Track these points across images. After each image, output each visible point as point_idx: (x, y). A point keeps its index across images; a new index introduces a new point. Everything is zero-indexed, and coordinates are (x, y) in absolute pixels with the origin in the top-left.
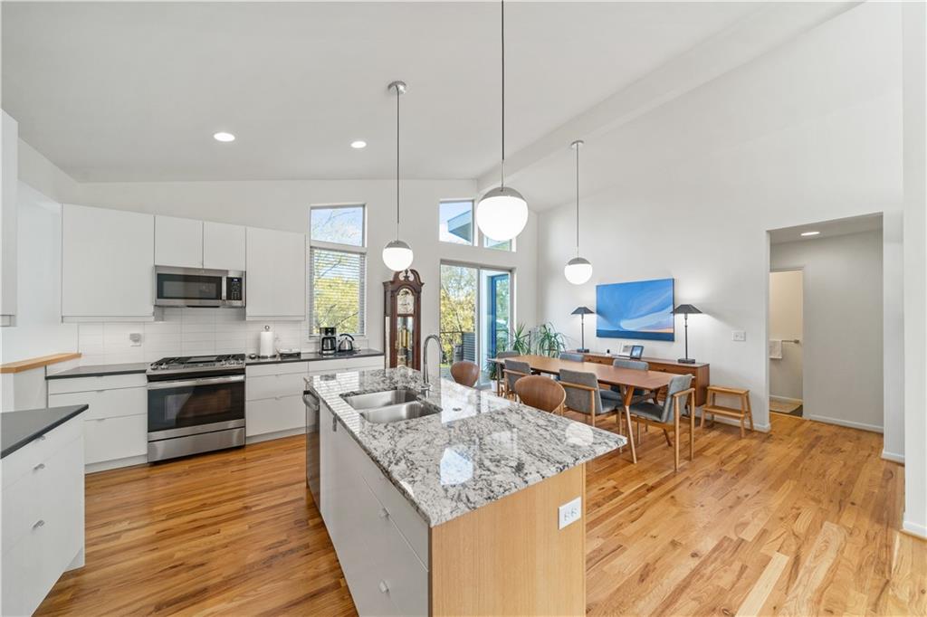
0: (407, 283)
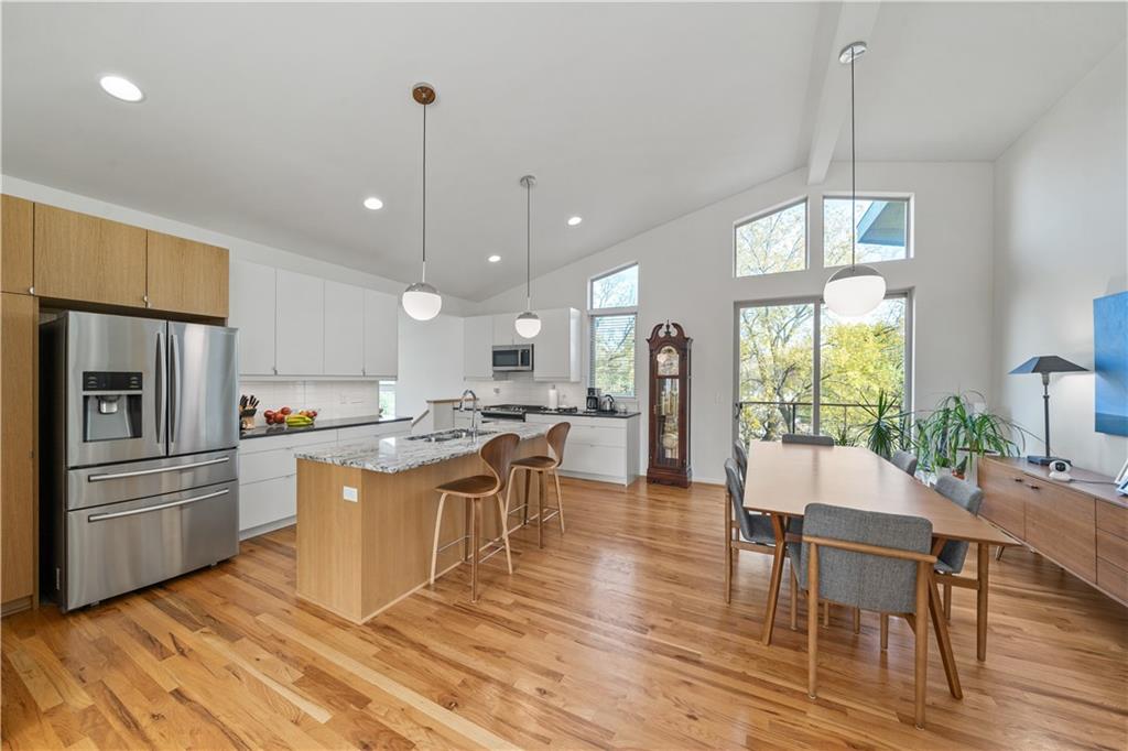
0: (668, 340)
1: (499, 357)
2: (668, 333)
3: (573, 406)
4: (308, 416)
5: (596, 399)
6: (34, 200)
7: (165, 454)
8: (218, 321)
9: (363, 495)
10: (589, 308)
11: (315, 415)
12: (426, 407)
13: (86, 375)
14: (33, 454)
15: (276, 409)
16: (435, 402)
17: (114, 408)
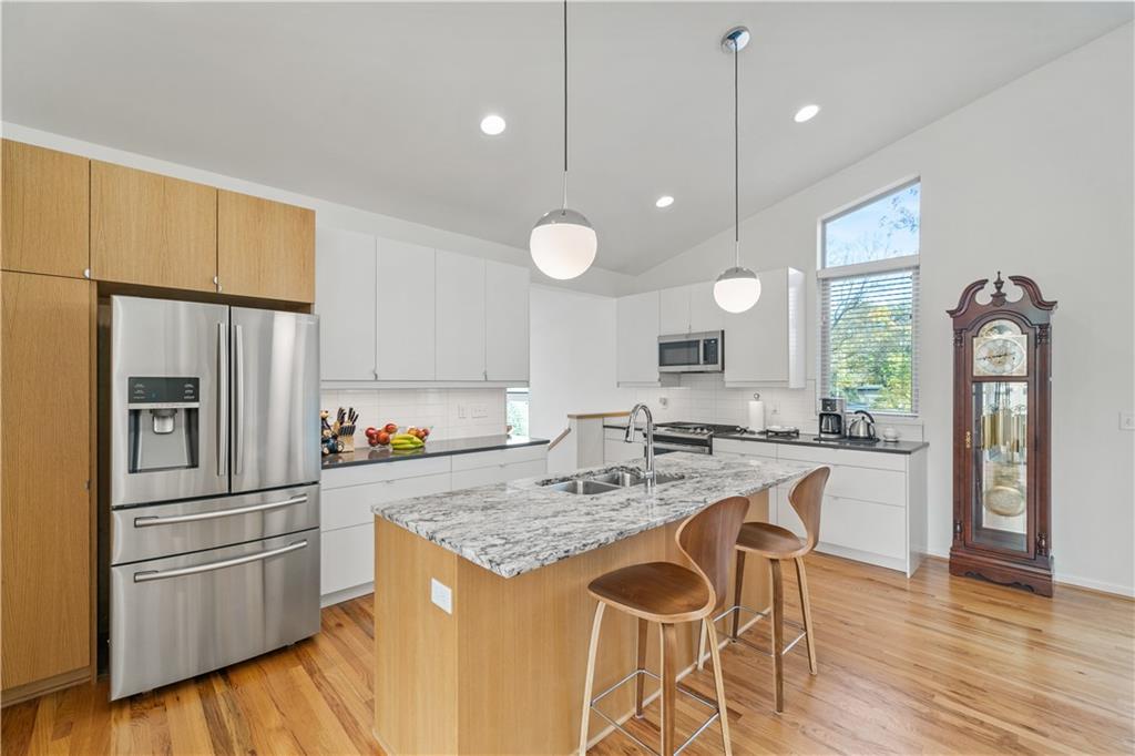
1: (669, 353)
2: (999, 297)
3: (792, 428)
4: (417, 436)
5: (839, 417)
6: (90, 157)
7: (227, 492)
8: (301, 308)
9: (460, 600)
10: (819, 267)
11: (427, 434)
12: (565, 424)
13: (133, 381)
14: (89, 483)
15: (380, 427)
16: (580, 417)
17: (169, 425)
